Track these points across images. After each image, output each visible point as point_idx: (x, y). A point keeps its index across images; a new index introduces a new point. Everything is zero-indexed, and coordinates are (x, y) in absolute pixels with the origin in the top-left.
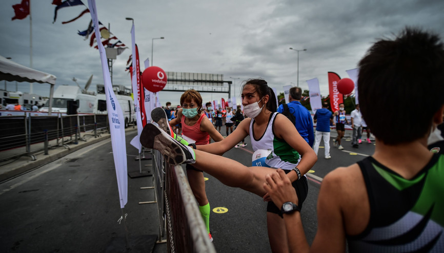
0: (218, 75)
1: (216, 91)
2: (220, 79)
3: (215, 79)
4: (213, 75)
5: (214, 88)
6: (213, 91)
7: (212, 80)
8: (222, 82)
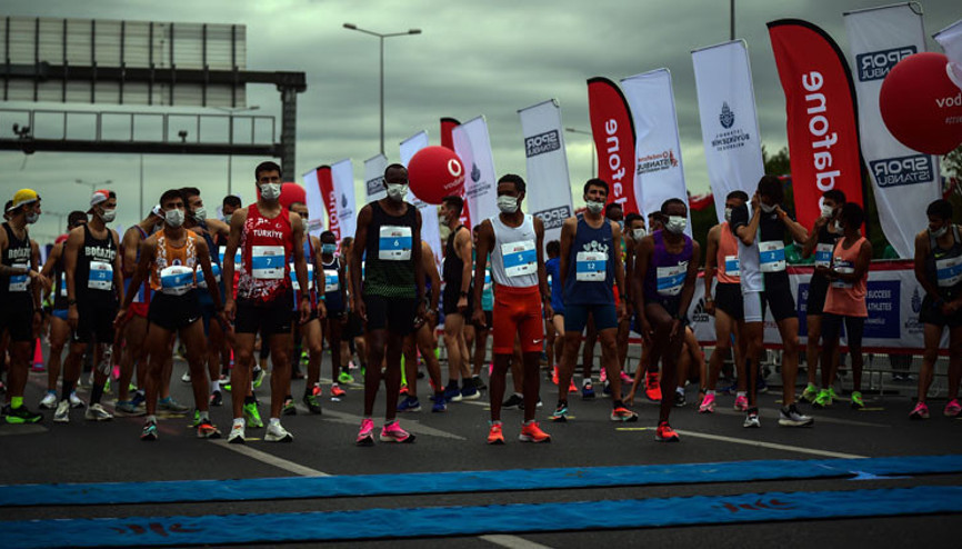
0: (204, 32)
1: (191, 139)
2: (219, 59)
3: (187, 56)
4: (171, 31)
5: (176, 125)
6: (174, 138)
7: (162, 61)
8: (234, 81)
